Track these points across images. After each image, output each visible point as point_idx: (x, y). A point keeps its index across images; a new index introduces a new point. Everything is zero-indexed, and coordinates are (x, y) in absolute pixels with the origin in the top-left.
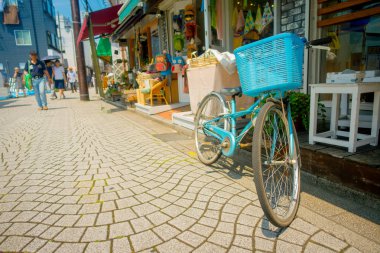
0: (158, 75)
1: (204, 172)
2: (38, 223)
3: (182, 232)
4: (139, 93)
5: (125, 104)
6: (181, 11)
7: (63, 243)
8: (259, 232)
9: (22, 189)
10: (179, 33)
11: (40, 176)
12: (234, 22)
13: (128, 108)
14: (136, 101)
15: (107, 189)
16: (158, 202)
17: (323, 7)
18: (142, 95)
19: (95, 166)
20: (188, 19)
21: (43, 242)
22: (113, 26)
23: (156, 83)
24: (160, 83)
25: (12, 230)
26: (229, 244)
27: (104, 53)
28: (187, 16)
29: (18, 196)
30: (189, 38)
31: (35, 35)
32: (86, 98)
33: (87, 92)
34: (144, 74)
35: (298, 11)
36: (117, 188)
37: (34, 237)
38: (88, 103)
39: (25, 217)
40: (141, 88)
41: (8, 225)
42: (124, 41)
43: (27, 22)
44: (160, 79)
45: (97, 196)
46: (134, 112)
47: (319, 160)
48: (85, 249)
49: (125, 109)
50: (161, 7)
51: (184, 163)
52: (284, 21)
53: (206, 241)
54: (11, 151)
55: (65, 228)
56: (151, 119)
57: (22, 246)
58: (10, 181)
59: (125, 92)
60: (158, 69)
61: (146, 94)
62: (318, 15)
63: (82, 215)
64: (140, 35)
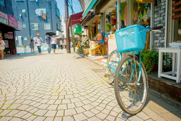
0: (98, 42)
1: (107, 87)
2: (34, 101)
3: (86, 111)
4: (90, 50)
5: (85, 55)
6: (110, 13)
7: (40, 109)
8: (120, 115)
9: (33, 87)
10: (108, 23)
11: (40, 83)
12: (133, 17)
13: (86, 57)
14: (89, 54)
15: (64, 90)
16: (82, 98)
17: (175, 9)
18: (91, 51)
19: (62, 81)
20: (113, 16)
21: (33, 108)
22: (81, 20)
23: (97, 46)
24: (98, 46)
25: (24, 103)
26: (104, 118)
27: (79, 32)
28: (112, 15)
29: (31, 90)
30: (113, 25)
31: (52, 25)
32: (69, 52)
33: (70, 49)
34: (92, 42)
35: (162, 11)
36: (68, 90)
37: (31, 106)
38: (70, 54)
39: (30, 98)
40: (91, 48)
41: (24, 100)
42: (86, 27)
43: (49, 20)
44: (99, 44)
45: (58, 93)
46: (87, 59)
47: (161, 85)
48: (47, 112)
49: (84, 57)
50: (101, 11)
51: (100, 83)
52: (156, 16)
53: (95, 116)
54: (33, 73)
55: (43, 104)
56: (94, 62)
57: (26, 108)
58: (29, 84)
59: (84, 49)
60: (98, 39)
61: (93, 51)
62: (173, 13)
63: (50, 100)
64: (92, 24)
